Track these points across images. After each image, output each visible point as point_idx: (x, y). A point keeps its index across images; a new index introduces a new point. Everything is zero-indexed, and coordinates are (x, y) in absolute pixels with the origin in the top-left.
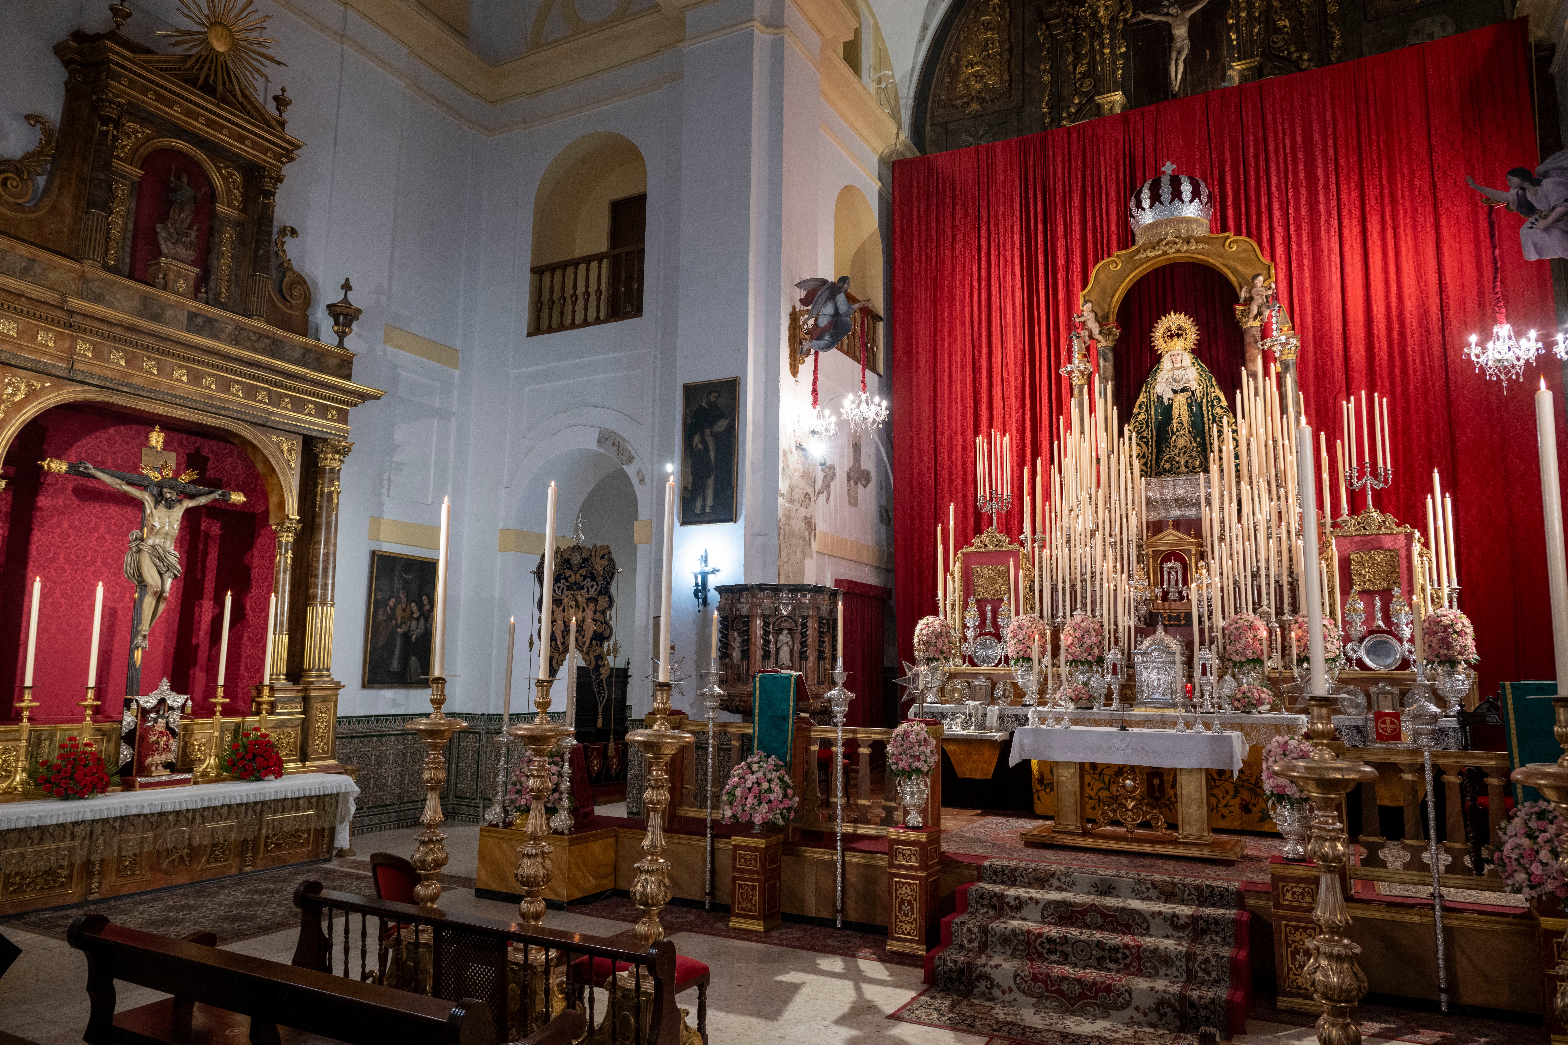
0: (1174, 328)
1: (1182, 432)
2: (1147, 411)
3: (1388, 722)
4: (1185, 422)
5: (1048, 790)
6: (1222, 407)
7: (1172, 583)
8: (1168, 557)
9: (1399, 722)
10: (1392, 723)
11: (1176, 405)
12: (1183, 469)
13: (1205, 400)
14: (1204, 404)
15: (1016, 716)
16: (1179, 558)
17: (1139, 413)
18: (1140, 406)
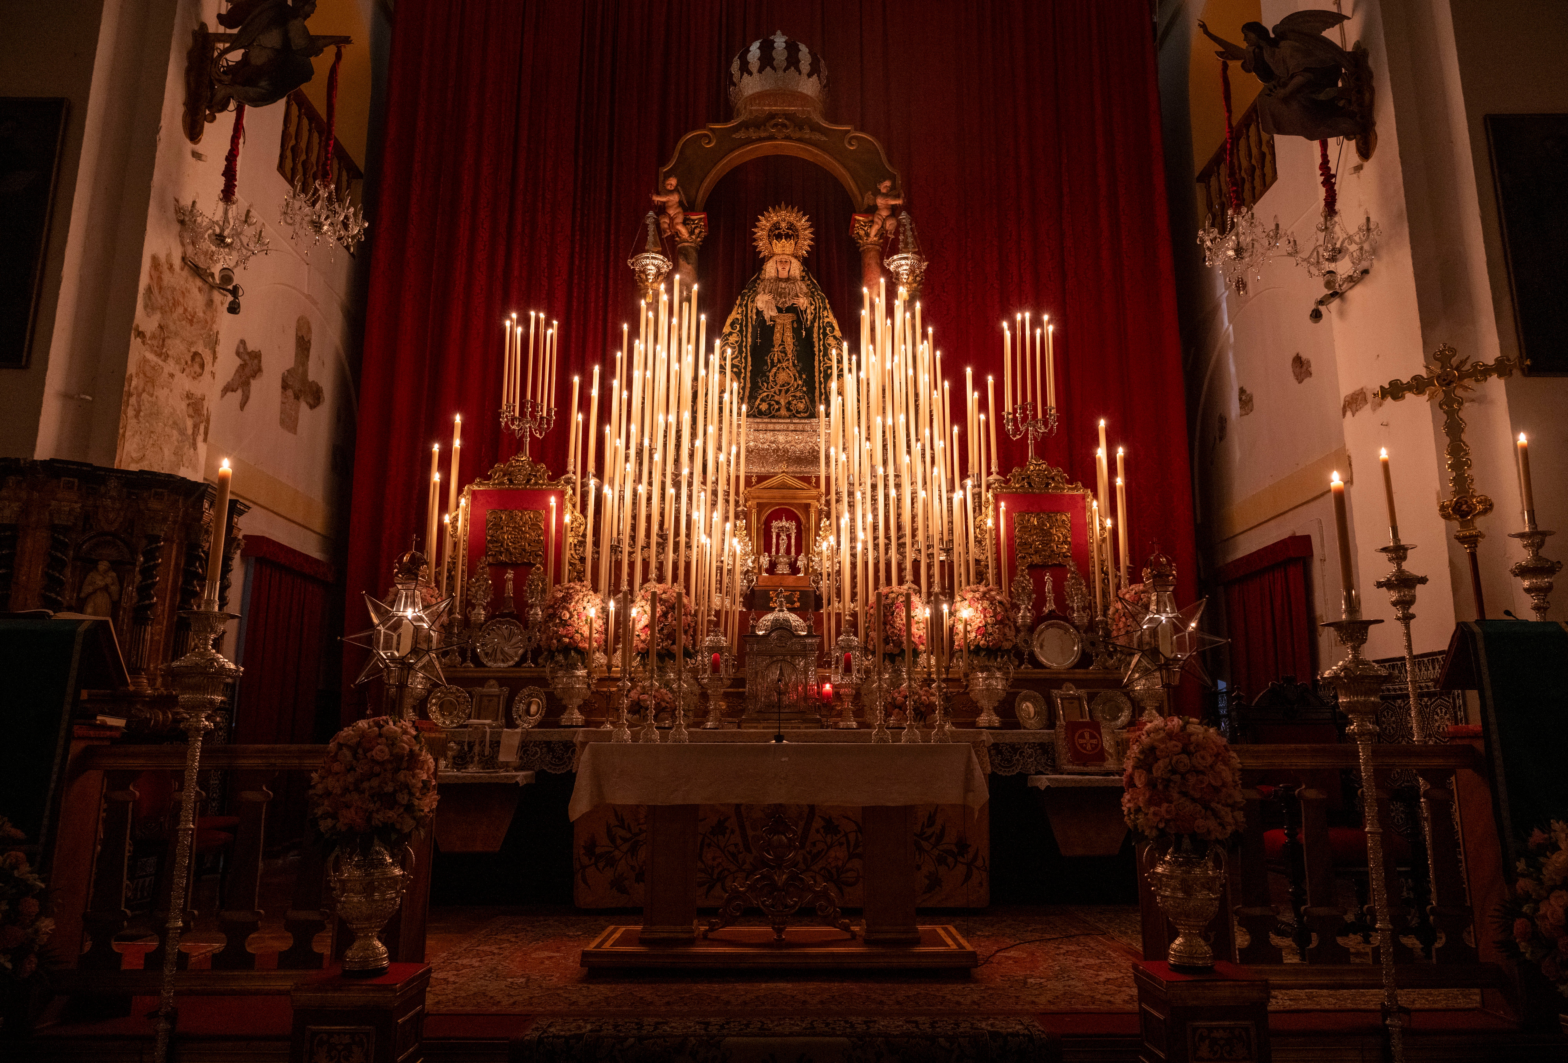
0: (783, 225)
1: (784, 364)
2: (741, 331)
3: (1087, 735)
4: (789, 351)
5: (601, 865)
6: (835, 337)
7: (782, 551)
8: (777, 515)
9: (1100, 734)
10: (1092, 737)
11: (778, 328)
12: (783, 412)
13: (816, 325)
14: (816, 329)
15: (548, 744)
16: (791, 516)
17: (731, 334)
18: (732, 325)
